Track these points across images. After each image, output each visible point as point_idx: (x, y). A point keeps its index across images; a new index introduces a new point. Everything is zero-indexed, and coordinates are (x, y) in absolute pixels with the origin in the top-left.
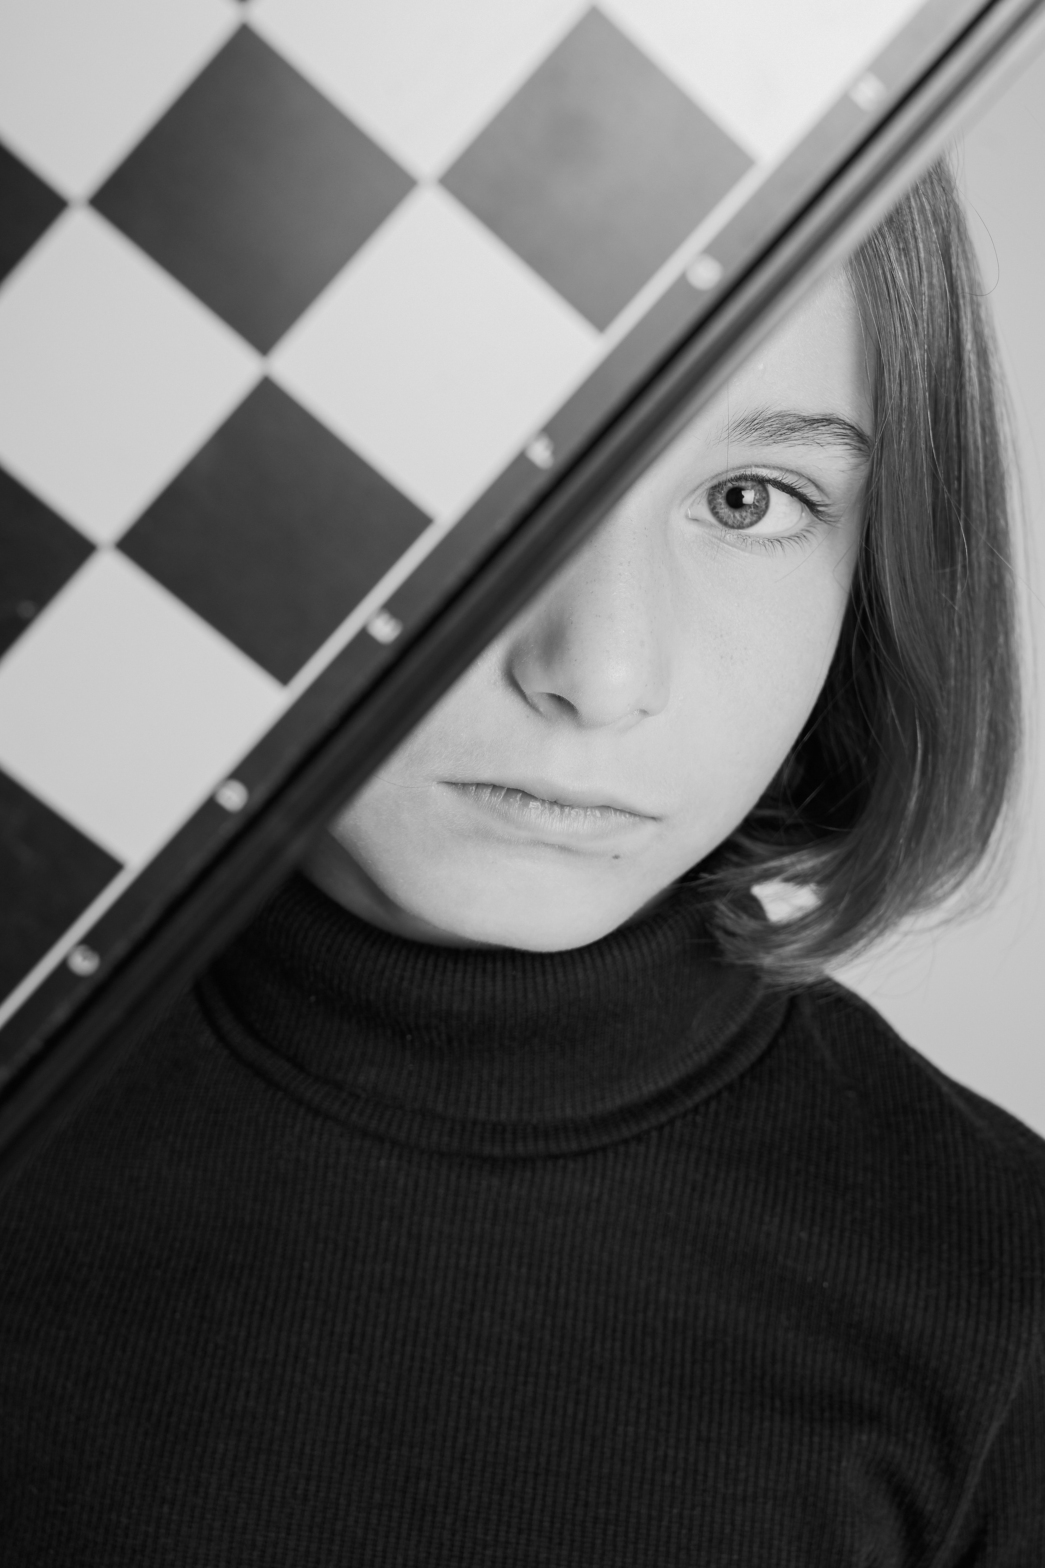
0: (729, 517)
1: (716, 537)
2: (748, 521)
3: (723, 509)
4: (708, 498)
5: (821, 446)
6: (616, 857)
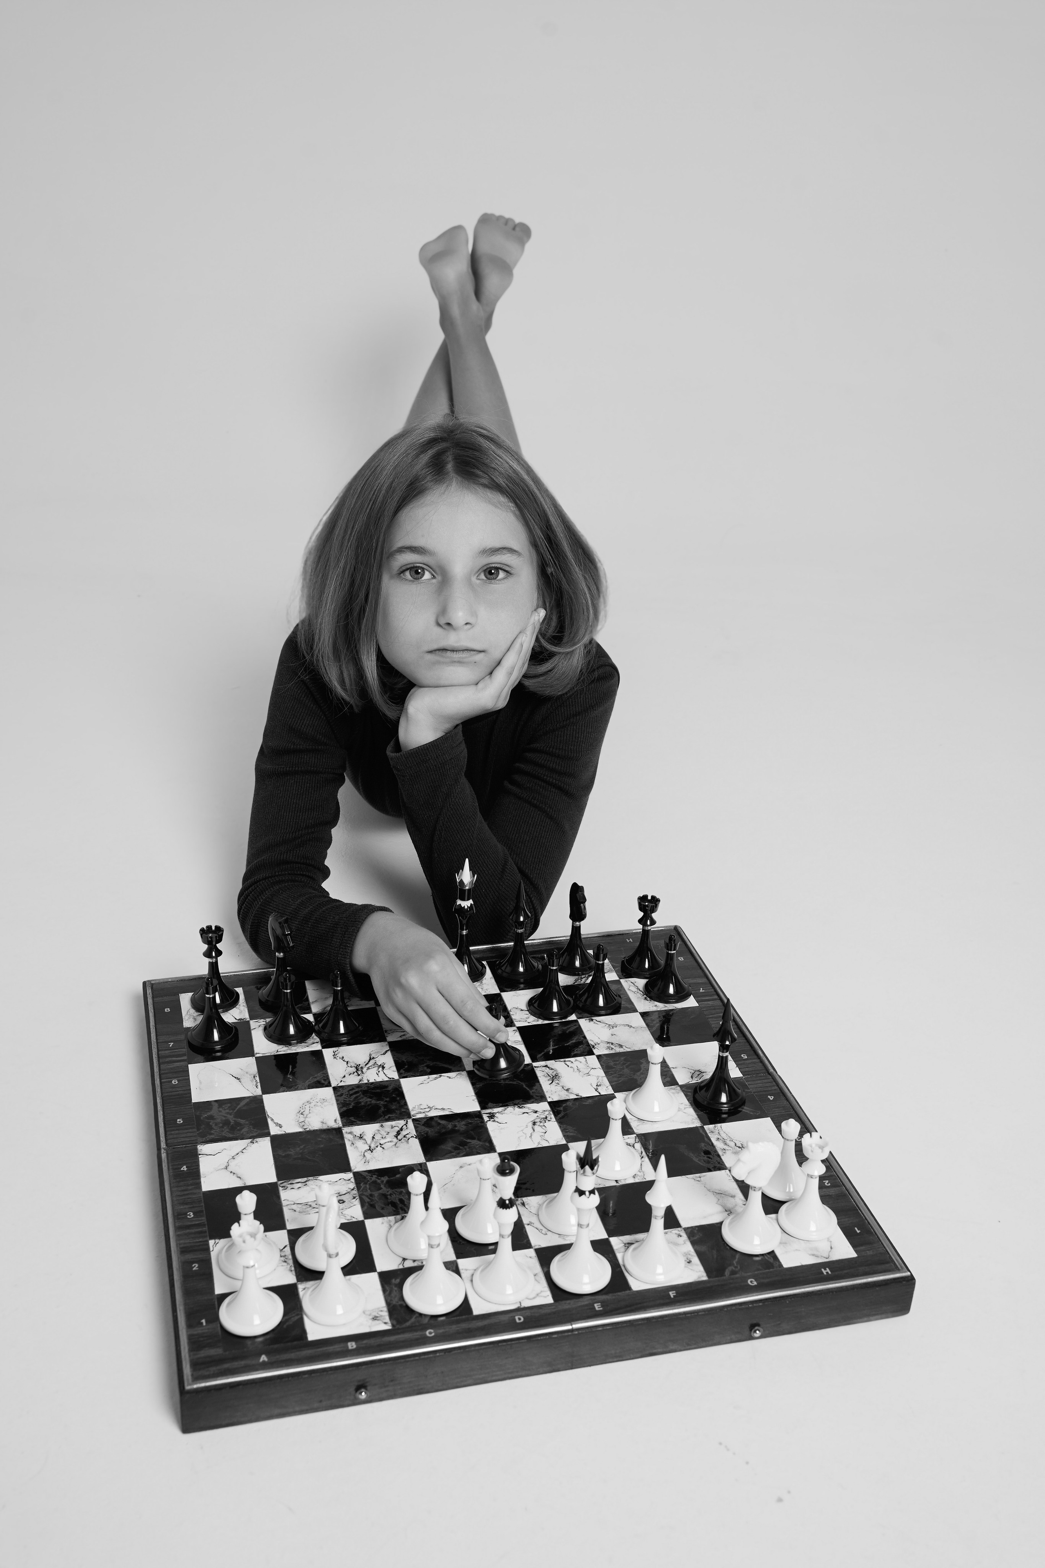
0: (490, 578)
1: (484, 582)
2: (495, 577)
3: (488, 576)
4: (484, 575)
6: (475, 662)
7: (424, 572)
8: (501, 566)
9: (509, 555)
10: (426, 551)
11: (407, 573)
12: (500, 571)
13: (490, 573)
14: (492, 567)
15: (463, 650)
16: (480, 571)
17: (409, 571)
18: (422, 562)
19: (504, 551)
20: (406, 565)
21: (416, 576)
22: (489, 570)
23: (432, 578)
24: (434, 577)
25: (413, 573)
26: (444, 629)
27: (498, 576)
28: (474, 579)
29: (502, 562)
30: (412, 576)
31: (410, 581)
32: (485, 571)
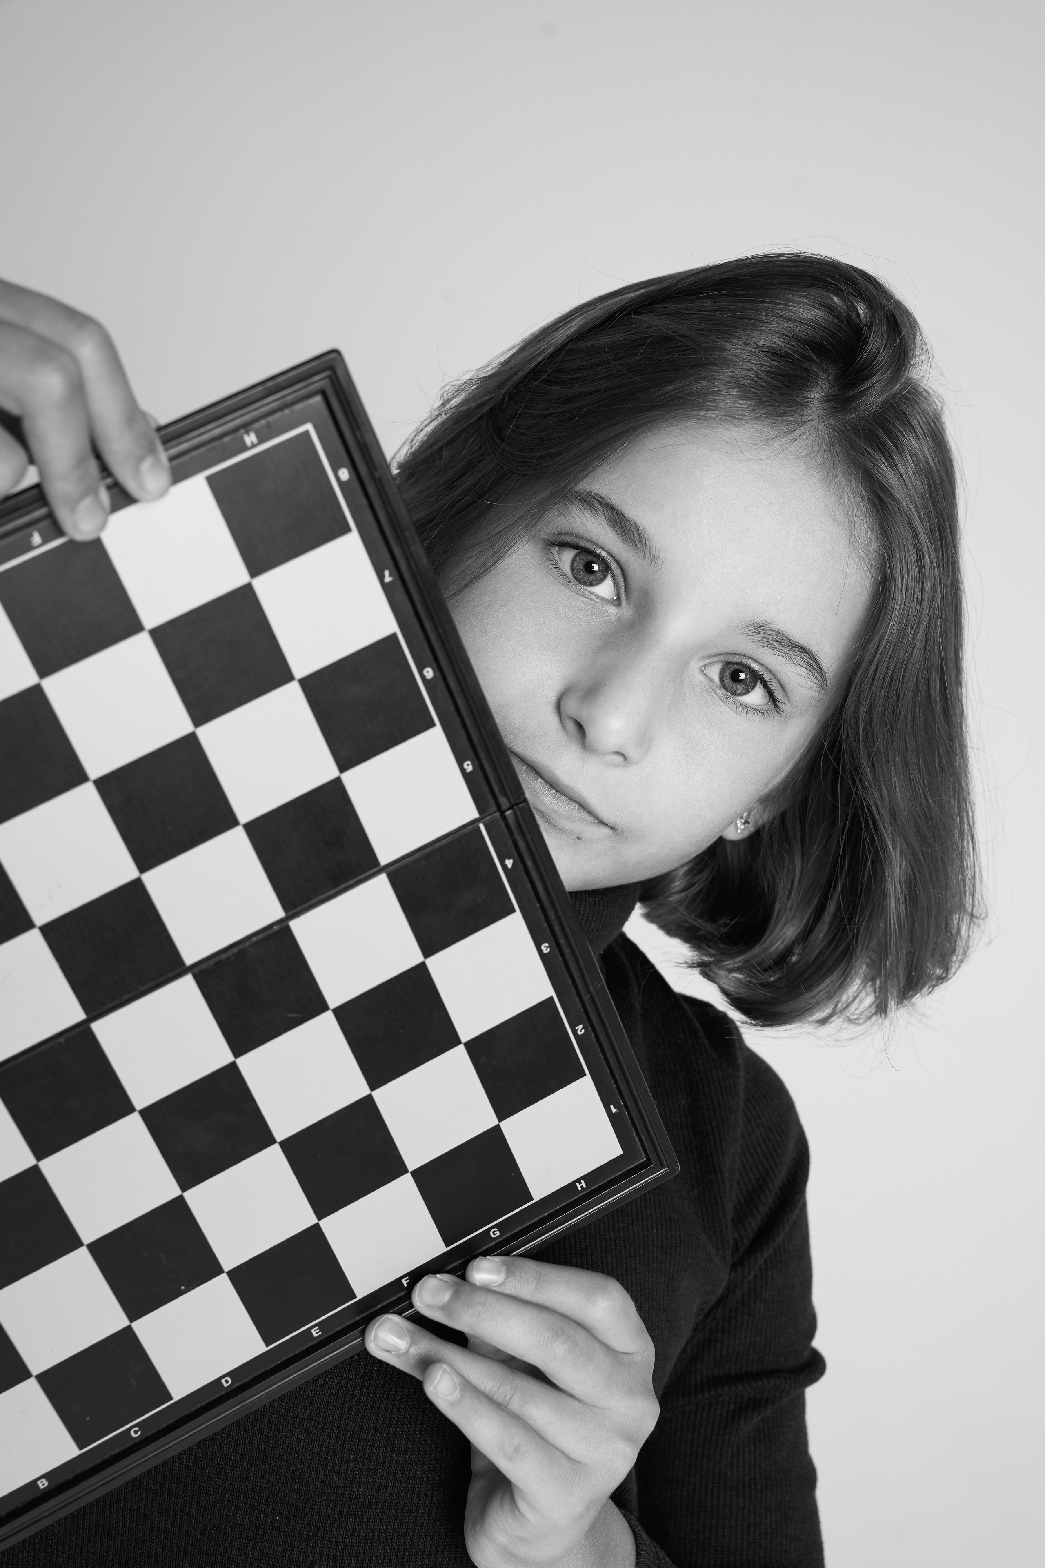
0: (729, 685)
1: (712, 689)
2: (739, 691)
3: (727, 679)
4: (721, 670)
5: (794, 664)
6: (579, 838)
7: (605, 577)
8: (767, 676)
9: (802, 671)
10: (641, 542)
11: (567, 557)
12: (759, 683)
13: (735, 677)
14: (747, 666)
15: (572, 800)
16: (720, 658)
17: (574, 552)
18: (617, 557)
19: (798, 657)
20: (581, 537)
21: (582, 574)
22: (736, 667)
23: (611, 602)
24: (618, 602)
25: (580, 564)
26: (564, 726)
27: (748, 692)
28: (695, 665)
29: (779, 675)
30: (572, 569)
31: (563, 575)
32: (727, 664)
